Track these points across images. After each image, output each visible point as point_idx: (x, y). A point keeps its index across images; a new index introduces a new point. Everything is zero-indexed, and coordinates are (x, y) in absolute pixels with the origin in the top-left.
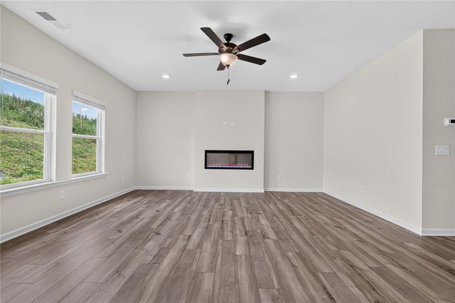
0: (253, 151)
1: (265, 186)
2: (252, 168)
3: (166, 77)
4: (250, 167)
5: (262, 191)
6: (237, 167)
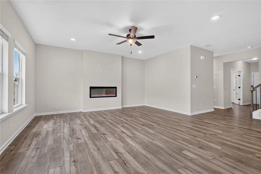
1: (122, 105)
3: (73, 40)
6: (108, 96)
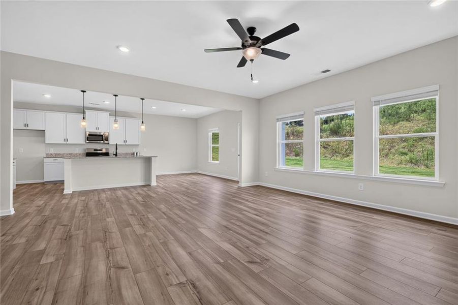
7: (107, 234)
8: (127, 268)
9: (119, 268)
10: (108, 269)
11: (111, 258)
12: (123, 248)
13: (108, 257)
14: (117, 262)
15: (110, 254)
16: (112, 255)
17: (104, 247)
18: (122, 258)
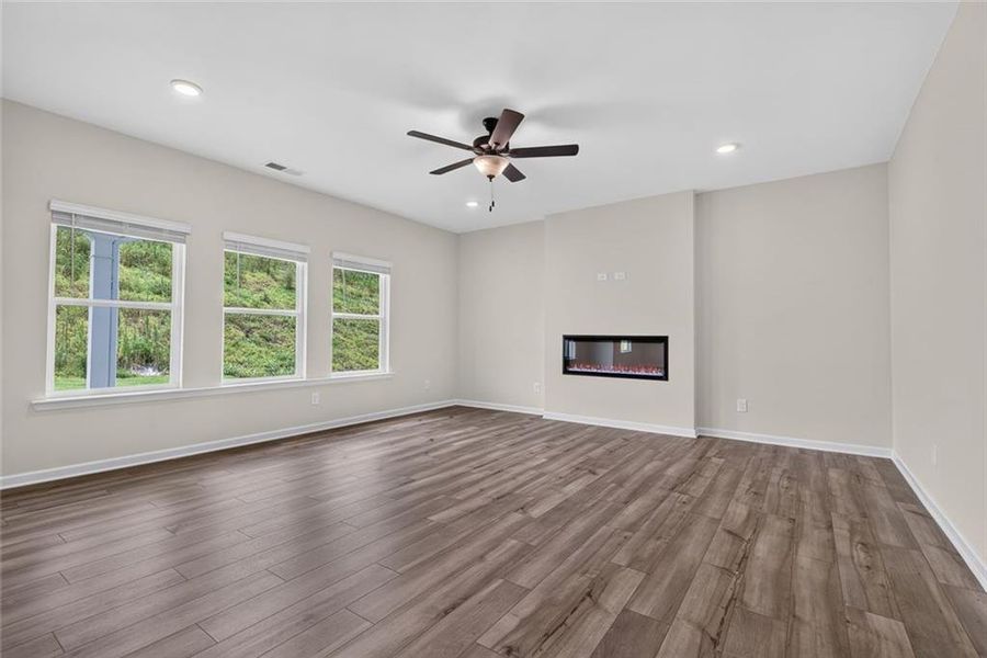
0: (667, 337)
2: (665, 378)
4: (660, 374)
5: (692, 434)
7: (713, 632)
8: (725, 530)
9: (736, 535)
10: (752, 542)
11: (741, 554)
12: (706, 558)
13: (745, 557)
14: (733, 543)
15: (738, 562)
16: (735, 557)
17: (743, 584)
18: (722, 545)
